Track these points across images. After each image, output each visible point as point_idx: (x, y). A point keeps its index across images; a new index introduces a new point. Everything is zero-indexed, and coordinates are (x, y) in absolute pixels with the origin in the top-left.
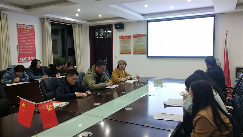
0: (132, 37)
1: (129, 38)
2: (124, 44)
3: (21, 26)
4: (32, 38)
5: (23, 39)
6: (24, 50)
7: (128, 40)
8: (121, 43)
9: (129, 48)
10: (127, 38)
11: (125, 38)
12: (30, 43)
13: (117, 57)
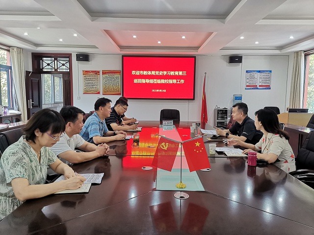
0: (101, 73)
2: (90, 82)
7: (95, 76)
8: (86, 79)
9: (97, 87)
11: (91, 73)
13: (79, 98)
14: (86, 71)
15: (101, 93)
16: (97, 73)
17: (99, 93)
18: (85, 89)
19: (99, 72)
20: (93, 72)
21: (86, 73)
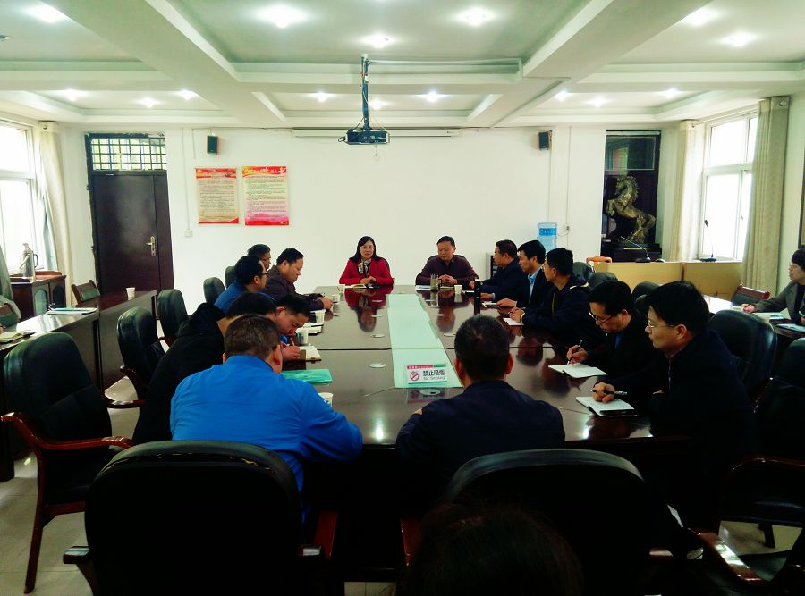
1: (229, 176)
2: (214, 195)
7: (226, 182)
8: (203, 189)
9: (232, 207)
13: (190, 235)
14: (205, 171)
15: (242, 221)
16: (230, 173)
17: (236, 221)
18: (202, 213)
19: (234, 172)
20: (219, 171)
21: (204, 173)
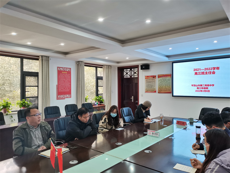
0: (157, 77)
1: (154, 78)
2: (150, 84)
3: (61, 68)
4: (69, 79)
5: (61, 80)
6: (62, 89)
8: (147, 82)
9: (154, 87)
10: (152, 77)
11: (151, 78)
12: (67, 83)
13: (142, 95)
14: (147, 76)
17: (155, 92)
18: (146, 89)
19: (155, 76)
